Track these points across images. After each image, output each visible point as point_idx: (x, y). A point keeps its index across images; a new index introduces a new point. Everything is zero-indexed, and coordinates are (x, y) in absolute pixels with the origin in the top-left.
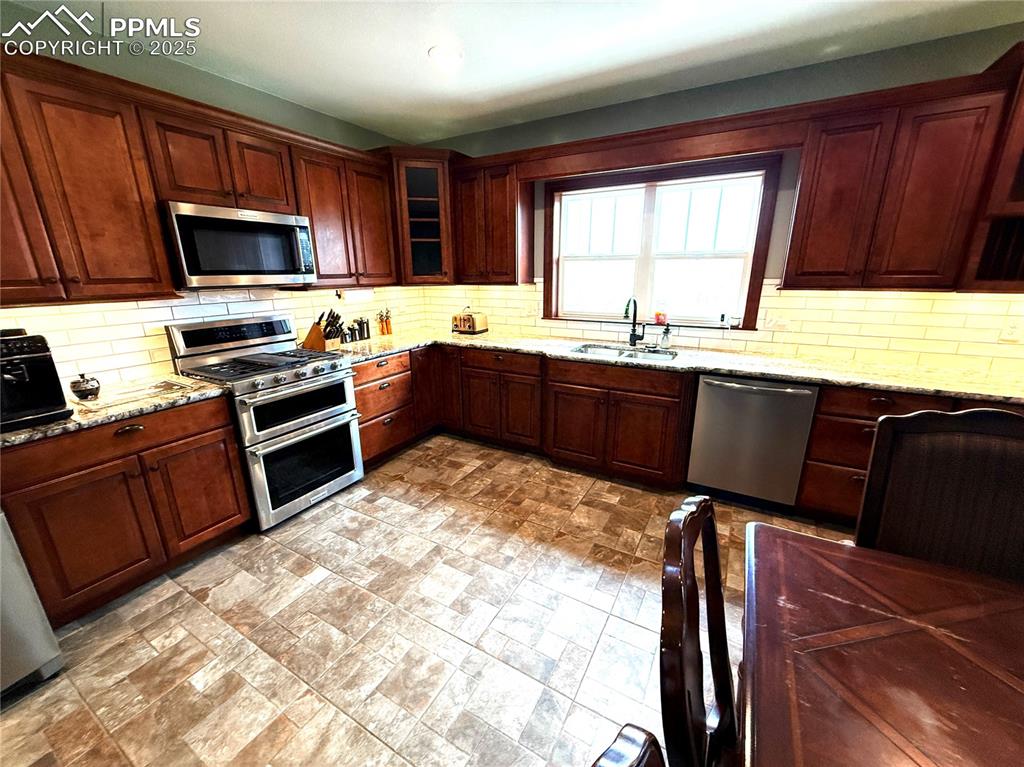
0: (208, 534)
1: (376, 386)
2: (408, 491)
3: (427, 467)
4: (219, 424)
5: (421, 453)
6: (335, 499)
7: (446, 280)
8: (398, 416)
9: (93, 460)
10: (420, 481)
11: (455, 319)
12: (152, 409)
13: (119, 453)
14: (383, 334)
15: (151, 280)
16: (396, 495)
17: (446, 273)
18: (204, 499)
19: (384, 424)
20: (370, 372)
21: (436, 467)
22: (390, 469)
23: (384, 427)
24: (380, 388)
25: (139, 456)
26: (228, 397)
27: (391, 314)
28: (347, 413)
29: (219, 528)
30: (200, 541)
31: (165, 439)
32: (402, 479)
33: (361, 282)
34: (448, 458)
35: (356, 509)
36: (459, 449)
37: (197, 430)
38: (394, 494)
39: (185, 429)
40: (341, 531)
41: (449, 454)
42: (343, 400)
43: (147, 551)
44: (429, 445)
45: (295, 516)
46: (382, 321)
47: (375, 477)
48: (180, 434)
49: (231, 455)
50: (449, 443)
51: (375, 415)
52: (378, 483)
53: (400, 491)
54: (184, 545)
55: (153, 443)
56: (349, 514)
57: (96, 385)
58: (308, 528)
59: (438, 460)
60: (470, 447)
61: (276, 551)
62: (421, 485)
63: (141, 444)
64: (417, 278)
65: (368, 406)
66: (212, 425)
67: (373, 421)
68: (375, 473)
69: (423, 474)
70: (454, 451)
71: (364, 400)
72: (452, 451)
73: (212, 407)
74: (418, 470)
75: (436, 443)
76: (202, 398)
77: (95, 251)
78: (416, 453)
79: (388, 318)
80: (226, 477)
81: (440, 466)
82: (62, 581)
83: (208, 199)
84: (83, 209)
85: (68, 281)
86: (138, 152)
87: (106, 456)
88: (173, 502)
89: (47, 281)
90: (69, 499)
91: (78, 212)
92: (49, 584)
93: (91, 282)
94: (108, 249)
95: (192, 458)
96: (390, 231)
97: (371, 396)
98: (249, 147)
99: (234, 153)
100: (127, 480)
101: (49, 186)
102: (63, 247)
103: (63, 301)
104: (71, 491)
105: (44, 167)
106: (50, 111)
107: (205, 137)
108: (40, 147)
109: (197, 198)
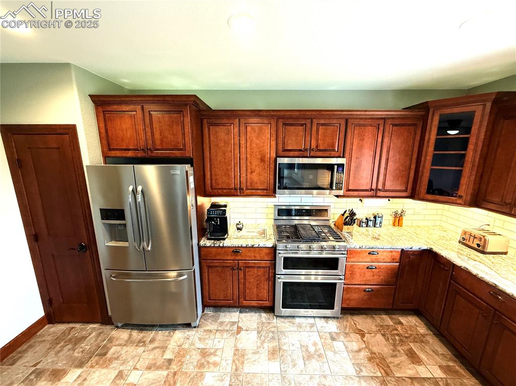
0: (254, 303)
1: (364, 266)
2: (359, 350)
3: (387, 340)
4: (269, 259)
5: (391, 323)
6: (317, 319)
7: (460, 202)
8: (378, 290)
9: (225, 258)
10: (375, 349)
11: (465, 233)
12: (245, 246)
13: (232, 258)
14: (394, 225)
15: (266, 190)
16: (350, 348)
17: (460, 197)
18: (256, 289)
19: (365, 291)
20: (361, 255)
21: (394, 345)
22: (362, 322)
23: (364, 293)
24: (367, 268)
25: (238, 262)
26: (274, 248)
29: (258, 303)
30: (250, 305)
31: (247, 259)
32: (363, 336)
33: (378, 195)
34: (412, 345)
35: (321, 337)
36: (427, 342)
37: (259, 259)
38: (349, 345)
39: (255, 257)
40: (304, 346)
41: (415, 341)
42: (335, 267)
43: (233, 298)
44: (403, 320)
45: (293, 317)
46: (395, 217)
47: (347, 321)
48: (253, 258)
49: (270, 274)
50: (422, 329)
51: (359, 283)
52: (346, 328)
53: (355, 346)
54: (245, 303)
55: (243, 259)
56: (315, 337)
57: (242, 226)
58: (293, 329)
59: (401, 341)
60: (441, 348)
61: (273, 332)
62: (372, 353)
63: (239, 258)
64: (430, 197)
65: (355, 276)
66: (266, 259)
67: (357, 286)
68: (349, 317)
69: (380, 344)
70: (422, 342)
71: (353, 272)
72: (420, 339)
73: (267, 251)
74: (379, 337)
75: (410, 321)
76: (264, 246)
77: (251, 178)
78: (387, 320)
79: (401, 216)
80: (266, 283)
81: (399, 348)
82: (209, 295)
83: (296, 153)
84: (251, 163)
85: (241, 189)
86: (274, 138)
87: (229, 258)
88: (245, 284)
89: (236, 189)
90: (215, 269)
91: (249, 164)
92: (206, 294)
93: (247, 189)
94: (255, 177)
95: (255, 270)
96: (414, 161)
97: (358, 271)
98: (323, 125)
99: (314, 128)
100: (233, 269)
101: (243, 156)
102: (242, 176)
103: (237, 196)
104: (217, 266)
105: (243, 150)
106: (249, 129)
107: (302, 125)
108: (243, 142)
109: (292, 154)
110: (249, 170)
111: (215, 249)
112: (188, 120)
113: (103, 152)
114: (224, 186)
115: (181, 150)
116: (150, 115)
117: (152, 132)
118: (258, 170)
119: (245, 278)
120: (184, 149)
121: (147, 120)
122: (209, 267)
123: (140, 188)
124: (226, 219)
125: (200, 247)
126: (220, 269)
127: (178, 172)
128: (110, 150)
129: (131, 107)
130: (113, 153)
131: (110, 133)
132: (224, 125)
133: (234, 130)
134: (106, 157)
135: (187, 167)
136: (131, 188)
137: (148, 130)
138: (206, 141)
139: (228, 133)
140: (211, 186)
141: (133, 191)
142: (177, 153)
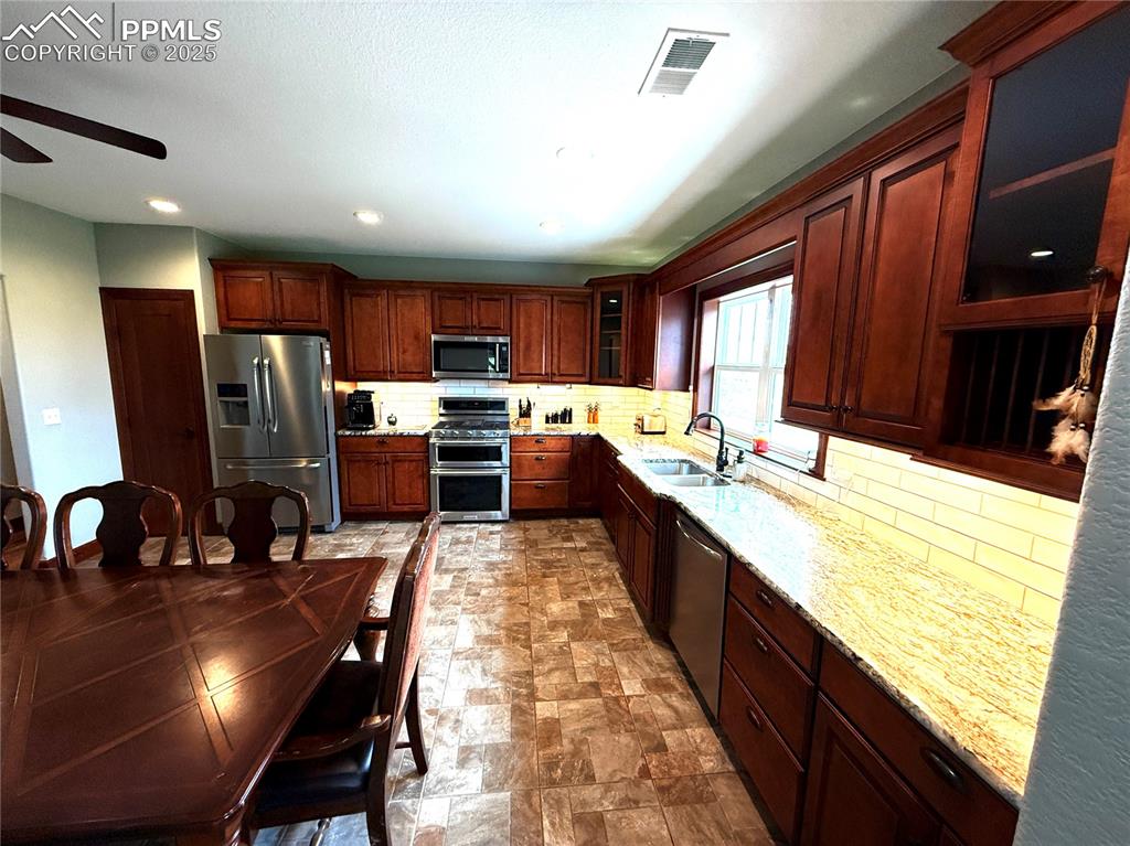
0: (406, 508)
1: (534, 456)
4: (422, 451)
6: (482, 524)
7: (621, 382)
8: (550, 486)
9: (368, 451)
12: (392, 434)
13: (377, 451)
15: (423, 373)
17: (621, 376)
18: (407, 488)
19: (536, 488)
20: (526, 444)
23: (535, 490)
24: (537, 459)
25: (385, 455)
26: (427, 437)
27: (601, 407)
28: (500, 468)
29: (411, 508)
30: (401, 510)
31: (396, 451)
33: (554, 379)
35: (479, 534)
37: (410, 451)
39: (405, 448)
41: (579, 531)
42: (499, 458)
43: (380, 502)
45: (455, 523)
46: (590, 412)
48: (402, 450)
51: (528, 478)
52: (512, 527)
55: (391, 451)
56: (472, 534)
58: (449, 531)
63: (388, 450)
64: (601, 379)
65: (523, 469)
66: (417, 450)
67: (526, 482)
68: (522, 522)
71: (520, 464)
73: (418, 440)
76: (415, 434)
79: (596, 410)
80: (420, 482)
82: (350, 498)
83: (456, 331)
84: (402, 340)
85: (392, 372)
86: (429, 313)
87: (373, 450)
88: (394, 483)
89: (385, 372)
90: (357, 464)
91: (400, 342)
92: (345, 497)
93: (399, 372)
94: (409, 357)
95: (406, 465)
96: (588, 341)
97: (526, 463)
98: (483, 299)
99: (475, 304)
100: (378, 464)
101: (393, 332)
102: (392, 357)
103: (387, 380)
104: (359, 461)
105: (393, 324)
106: (399, 301)
107: (461, 299)
108: (392, 316)
109: (450, 330)
110: (401, 350)
111: (355, 439)
112: (323, 289)
113: (220, 322)
114: (371, 368)
115: (317, 321)
116: (280, 283)
117: (282, 301)
118: (411, 349)
119: (394, 477)
120: (319, 321)
121: (276, 288)
122: (350, 462)
123: (266, 362)
124: (371, 404)
125: (337, 437)
126: (363, 464)
127: (312, 344)
128: (229, 319)
129: (259, 273)
130: (233, 324)
131: (230, 301)
132: (368, 296)
133: (382, 302)
134: (223, 328)
135: (323, 340)
136: (256, 361)
137: (277, 297)
138: (348, 313)
139: (376, 305)
140: (355, 367)
141: (258, 364)
142: (312, 326)
